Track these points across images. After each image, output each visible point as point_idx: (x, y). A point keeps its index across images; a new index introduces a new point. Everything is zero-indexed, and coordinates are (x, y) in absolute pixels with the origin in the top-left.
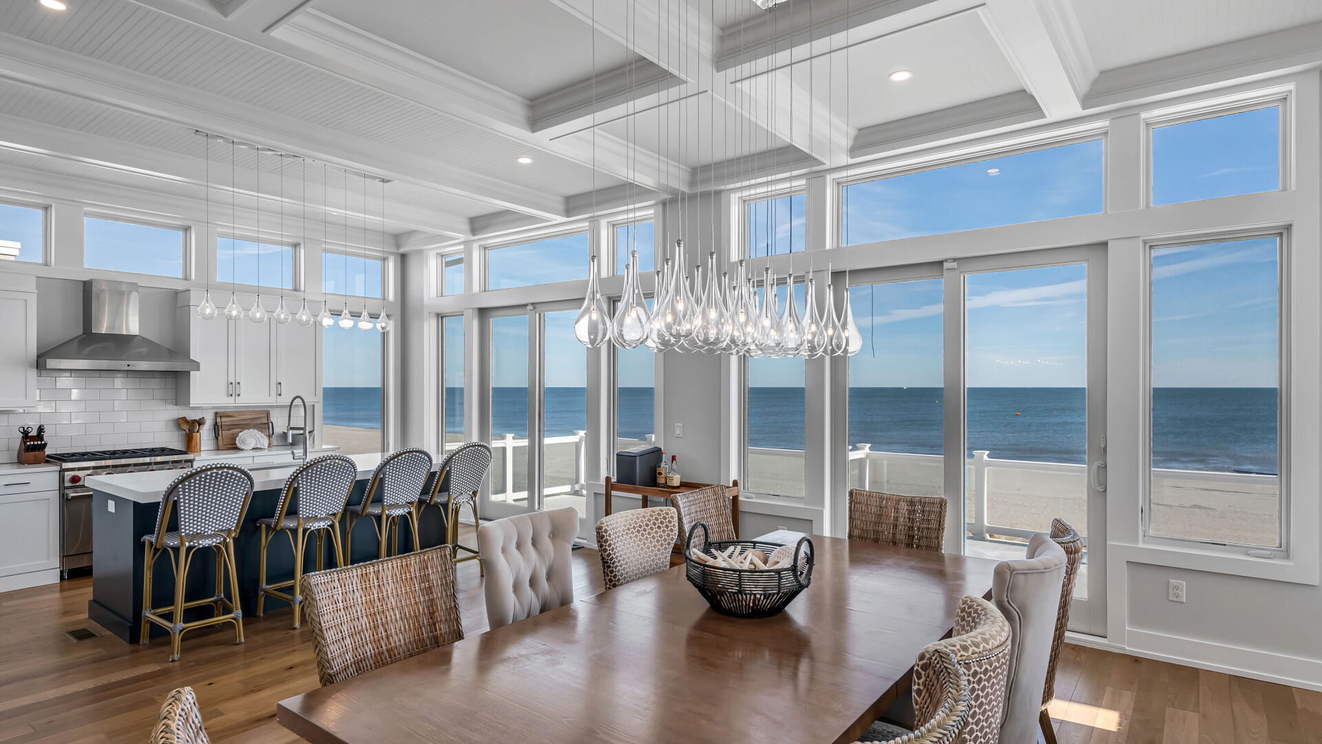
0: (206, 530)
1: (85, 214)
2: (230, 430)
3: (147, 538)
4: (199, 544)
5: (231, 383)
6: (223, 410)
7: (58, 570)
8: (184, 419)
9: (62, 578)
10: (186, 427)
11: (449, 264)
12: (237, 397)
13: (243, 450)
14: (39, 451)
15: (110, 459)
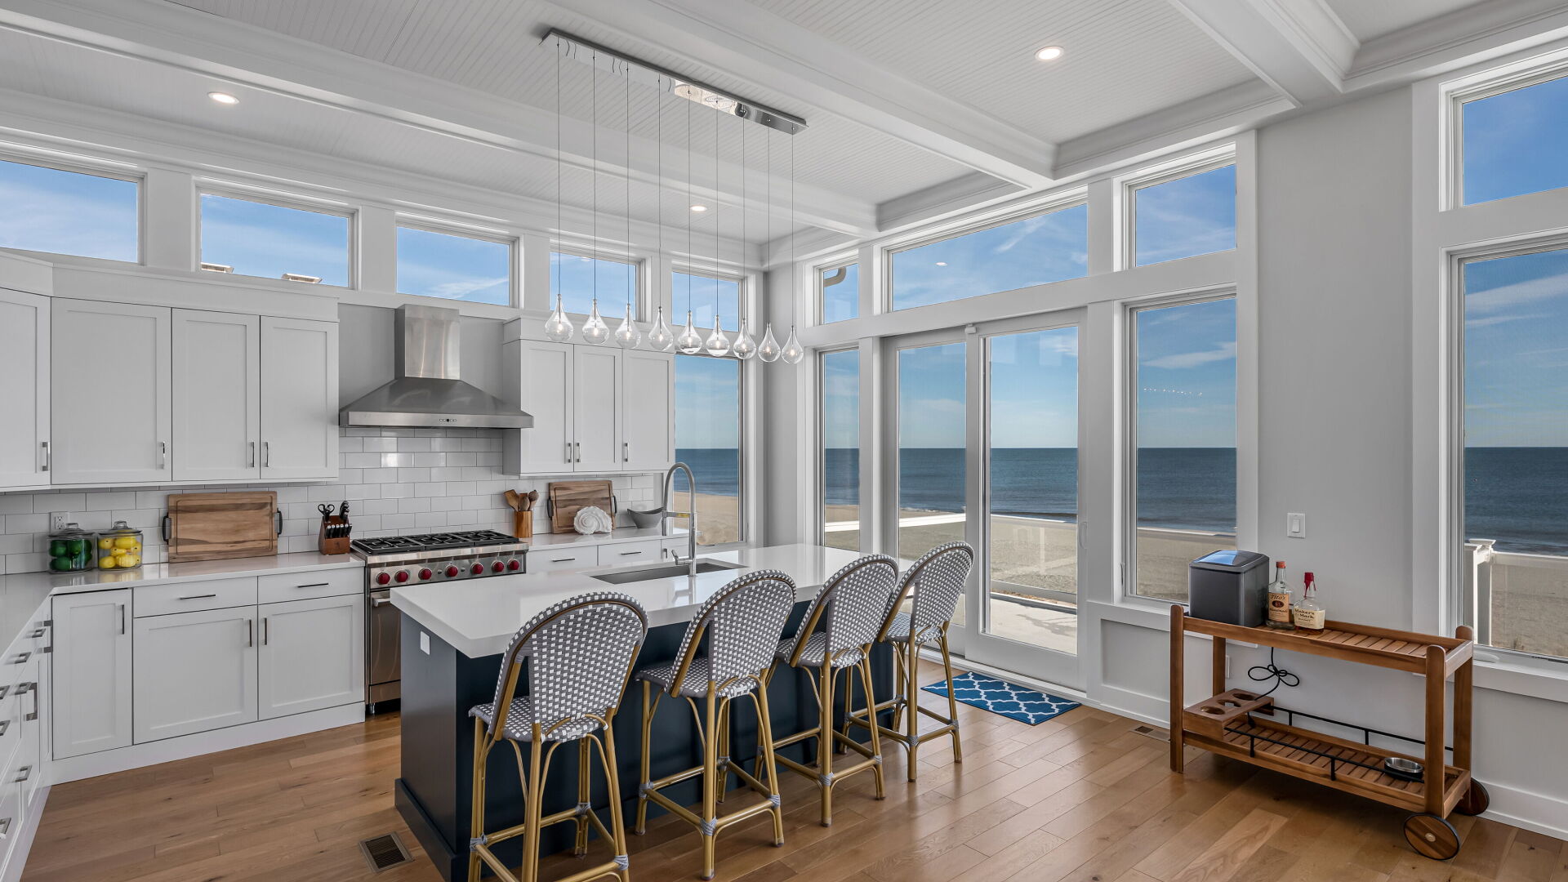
0: (574, 712)
1: (397, 221)
2: (565, 507)
3: (476, 711)
4: (562, 737)
5: (570, 445)
6: (557, 480)
7: (363, 705)
8: (512, 492)
9: (368, 713)
10: (514, 503)
11: (829, 282)
12: (576, 464)
13: (582, 534)
14: (342, 536)
15: (426, 549)
